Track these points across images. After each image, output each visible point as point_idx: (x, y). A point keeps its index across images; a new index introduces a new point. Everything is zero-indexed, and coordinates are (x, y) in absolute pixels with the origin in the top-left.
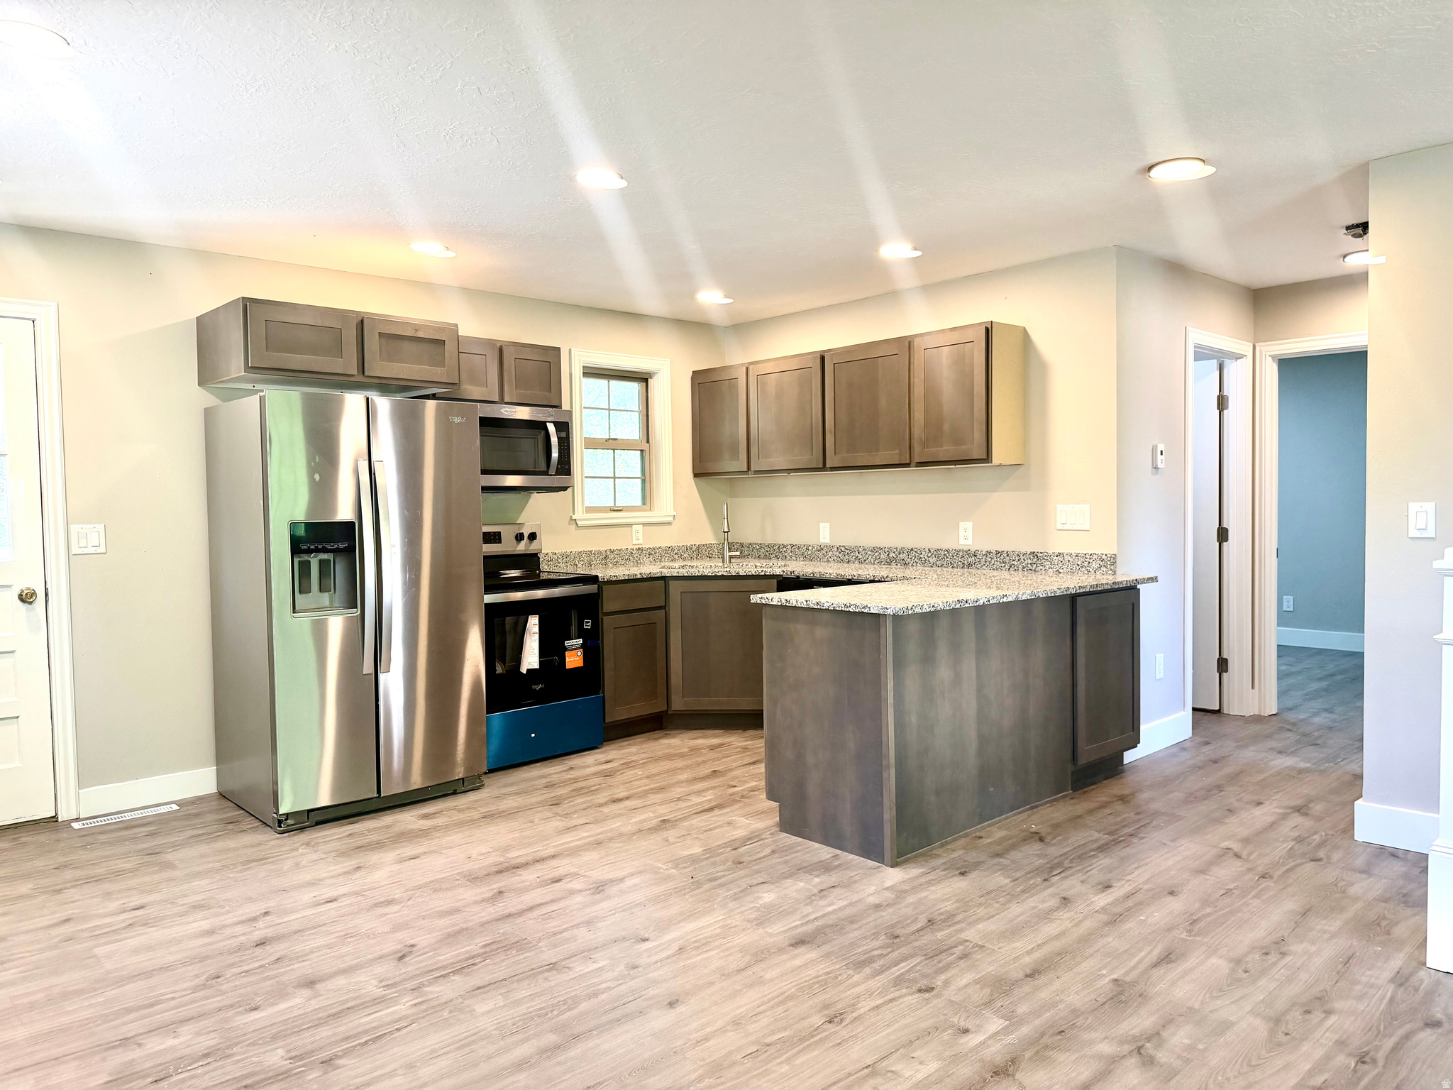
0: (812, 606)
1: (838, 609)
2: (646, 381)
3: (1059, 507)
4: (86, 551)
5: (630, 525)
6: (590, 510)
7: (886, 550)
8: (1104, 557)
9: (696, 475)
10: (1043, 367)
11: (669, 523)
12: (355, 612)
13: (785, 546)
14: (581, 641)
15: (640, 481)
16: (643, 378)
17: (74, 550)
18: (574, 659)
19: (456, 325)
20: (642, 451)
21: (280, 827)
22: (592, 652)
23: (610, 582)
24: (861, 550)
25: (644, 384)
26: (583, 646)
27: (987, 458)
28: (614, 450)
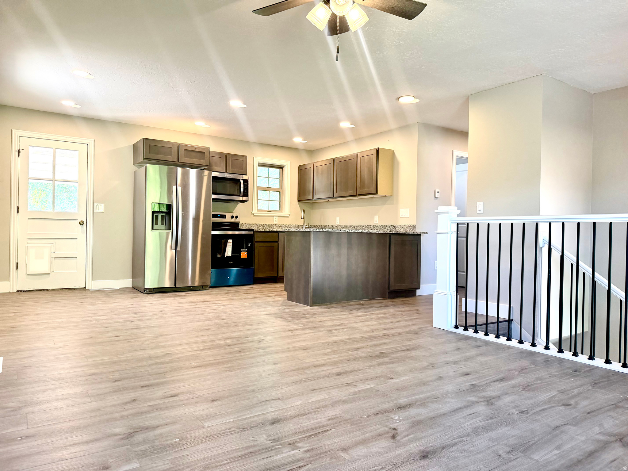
2: (282, 168)
3: (401, 210)
4: (98, 211)
5: (273, 216)
6: (258, 210)
7: (354, 226)
8: (412, 226)
9: (299, 201)
10: (398, 163)
11: (288, 217)
12: (170, 231)
13: (326, 226)
14: (246, 250)
15: (279, 202)
16: (281, 167)
17: (95, 211)
18: (244, 255)
19: (209, 148)
20: (280, 192)
21: (145, 292)
22: (251, 252)
23: (257, 232)
24: (347, 226)
25: (282, 169)
26: (247, 251)
27: (376, 193)
28: (269, 191)
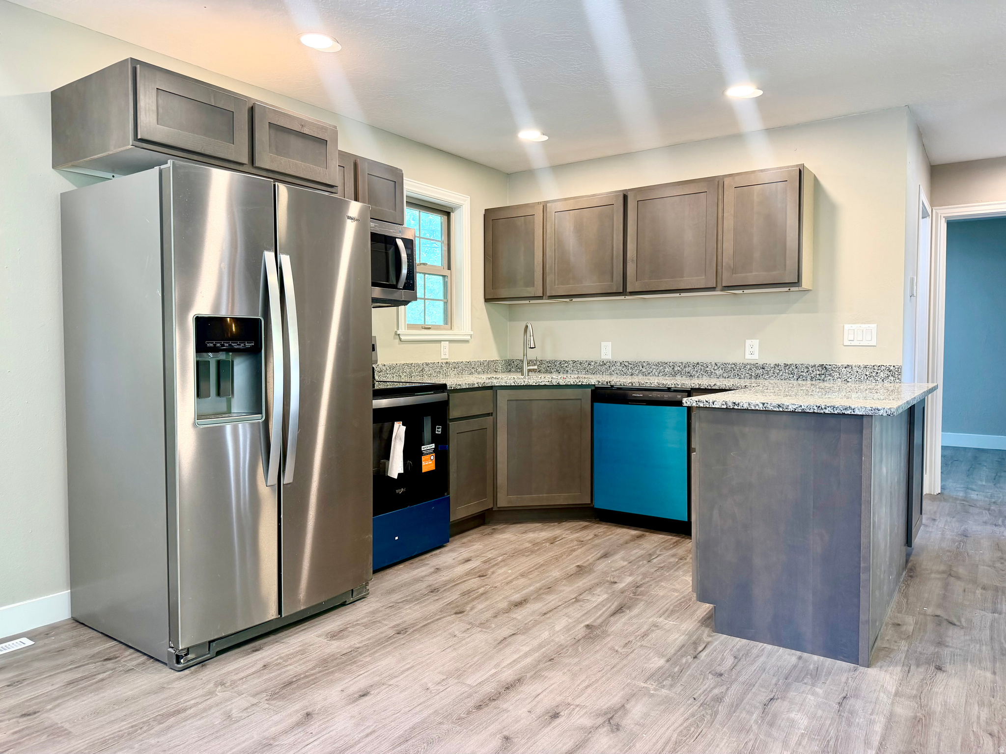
0: (771, 408)
1: (808, 411)
2: (448, 214)
3: (847, 327)
5: (440, 341)
6: (411, 327)
9: (487, 300)
11: (467, 341)
12: (259, 418)
14: (433, 446)
16: (446, 212)
18: (428, 464)
19: (336, 127)
20: (444, 276)
21: (178, 662)
22: (442, 457)
23: (456, 391)
25: (446, 217)
26: (435, 451)
27: (798, 283)
28: (424, 274)
